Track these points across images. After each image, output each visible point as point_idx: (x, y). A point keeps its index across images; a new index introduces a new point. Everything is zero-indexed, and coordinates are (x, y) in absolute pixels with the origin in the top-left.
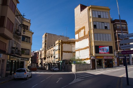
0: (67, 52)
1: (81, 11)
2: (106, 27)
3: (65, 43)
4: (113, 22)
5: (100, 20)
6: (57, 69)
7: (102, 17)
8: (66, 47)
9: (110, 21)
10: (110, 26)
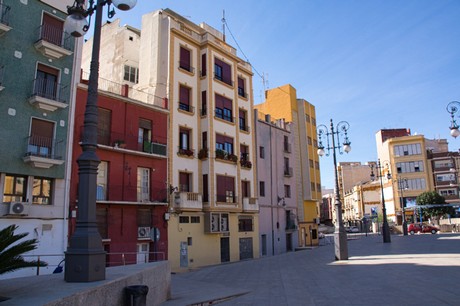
0: (371, 203)
1: (383, 141)
2: (417, 169)
3: (367, 189)
4: (430, 155)
5: (407, 158)
6: (357, 230)
7: (410, 153)
8: (370, 196)
9: (423, 157)
10: (424, 164)
